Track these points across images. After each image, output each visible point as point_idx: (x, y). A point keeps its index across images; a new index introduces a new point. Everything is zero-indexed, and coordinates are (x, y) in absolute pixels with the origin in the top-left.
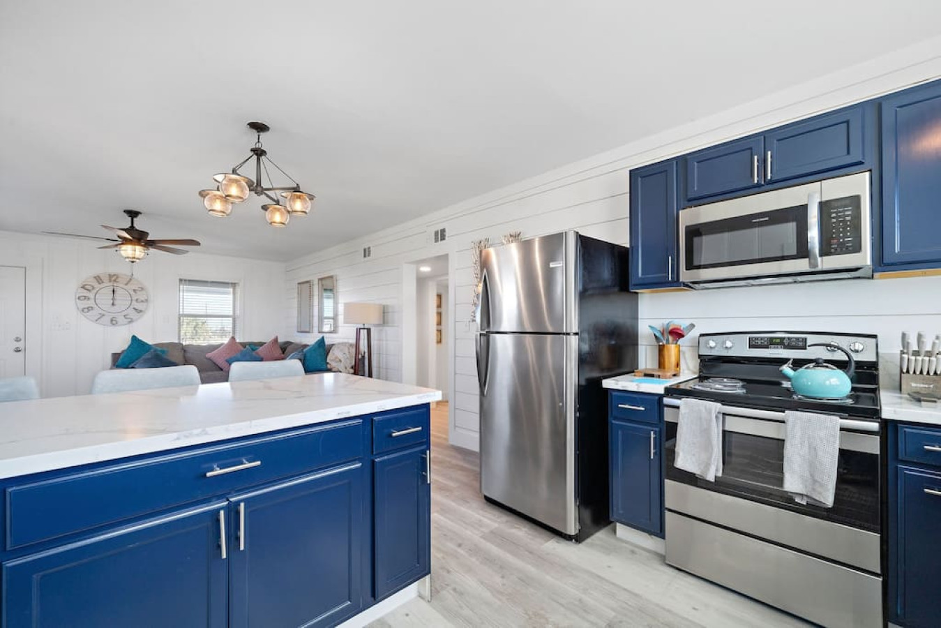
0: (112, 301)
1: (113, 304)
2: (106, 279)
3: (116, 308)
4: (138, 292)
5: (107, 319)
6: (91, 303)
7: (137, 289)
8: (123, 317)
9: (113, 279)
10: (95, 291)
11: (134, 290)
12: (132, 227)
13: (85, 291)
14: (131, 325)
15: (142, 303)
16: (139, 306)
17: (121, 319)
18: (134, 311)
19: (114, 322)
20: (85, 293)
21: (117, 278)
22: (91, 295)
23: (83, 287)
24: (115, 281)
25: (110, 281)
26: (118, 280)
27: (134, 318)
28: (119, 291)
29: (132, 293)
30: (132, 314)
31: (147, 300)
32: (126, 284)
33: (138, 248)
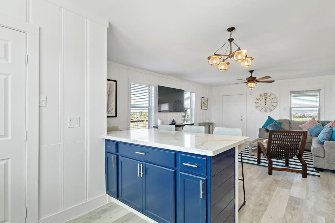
0: (265, 103)
1: (265, 104)
2: (263, 95)
3: (266, 106)
4: (273, 99)
5: (263, 110)
6: (259, 104)
7: (273, 98)
8: (268, 109)
9: (265, 95)
10: (260, 100)
11: (272, 98)
12: (251, 76)
13: (257, 100)
14: (271, 112)
15: (275, 103)
16: (275, 105)
17: (268, 110)
18: (272, 106)
19: (266, 111)
20: (257, 101)
21: (267, 94)
22: (259, 101)
23: (257, 99)
24: (266, 96)
25: (264, 96)
26: (267, 95)
27: (272, 109)
28: (267, 99)
29: (271, 99)
30: (272, 108)
31: (277, 102)
32: (269, 96)
33: (253, 84)
